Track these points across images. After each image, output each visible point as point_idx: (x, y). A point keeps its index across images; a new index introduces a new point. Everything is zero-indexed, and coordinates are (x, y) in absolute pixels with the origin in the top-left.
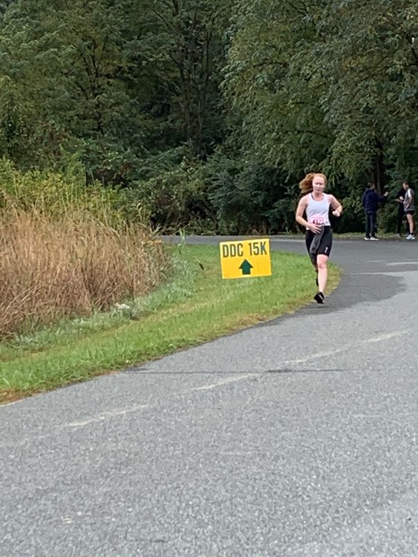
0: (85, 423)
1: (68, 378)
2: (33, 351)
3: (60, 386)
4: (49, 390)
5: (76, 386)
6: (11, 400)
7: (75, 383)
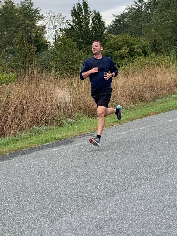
0: (173, 120)
1: (170, 109)
2: (161, 104)
3: (167, 111)
4: (164, 112)
5: (171, 111)
6: (153, 115)
7: (171, 110)
